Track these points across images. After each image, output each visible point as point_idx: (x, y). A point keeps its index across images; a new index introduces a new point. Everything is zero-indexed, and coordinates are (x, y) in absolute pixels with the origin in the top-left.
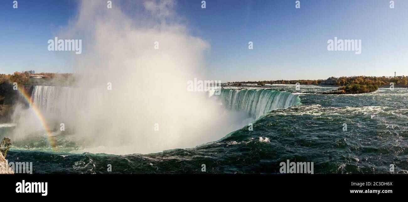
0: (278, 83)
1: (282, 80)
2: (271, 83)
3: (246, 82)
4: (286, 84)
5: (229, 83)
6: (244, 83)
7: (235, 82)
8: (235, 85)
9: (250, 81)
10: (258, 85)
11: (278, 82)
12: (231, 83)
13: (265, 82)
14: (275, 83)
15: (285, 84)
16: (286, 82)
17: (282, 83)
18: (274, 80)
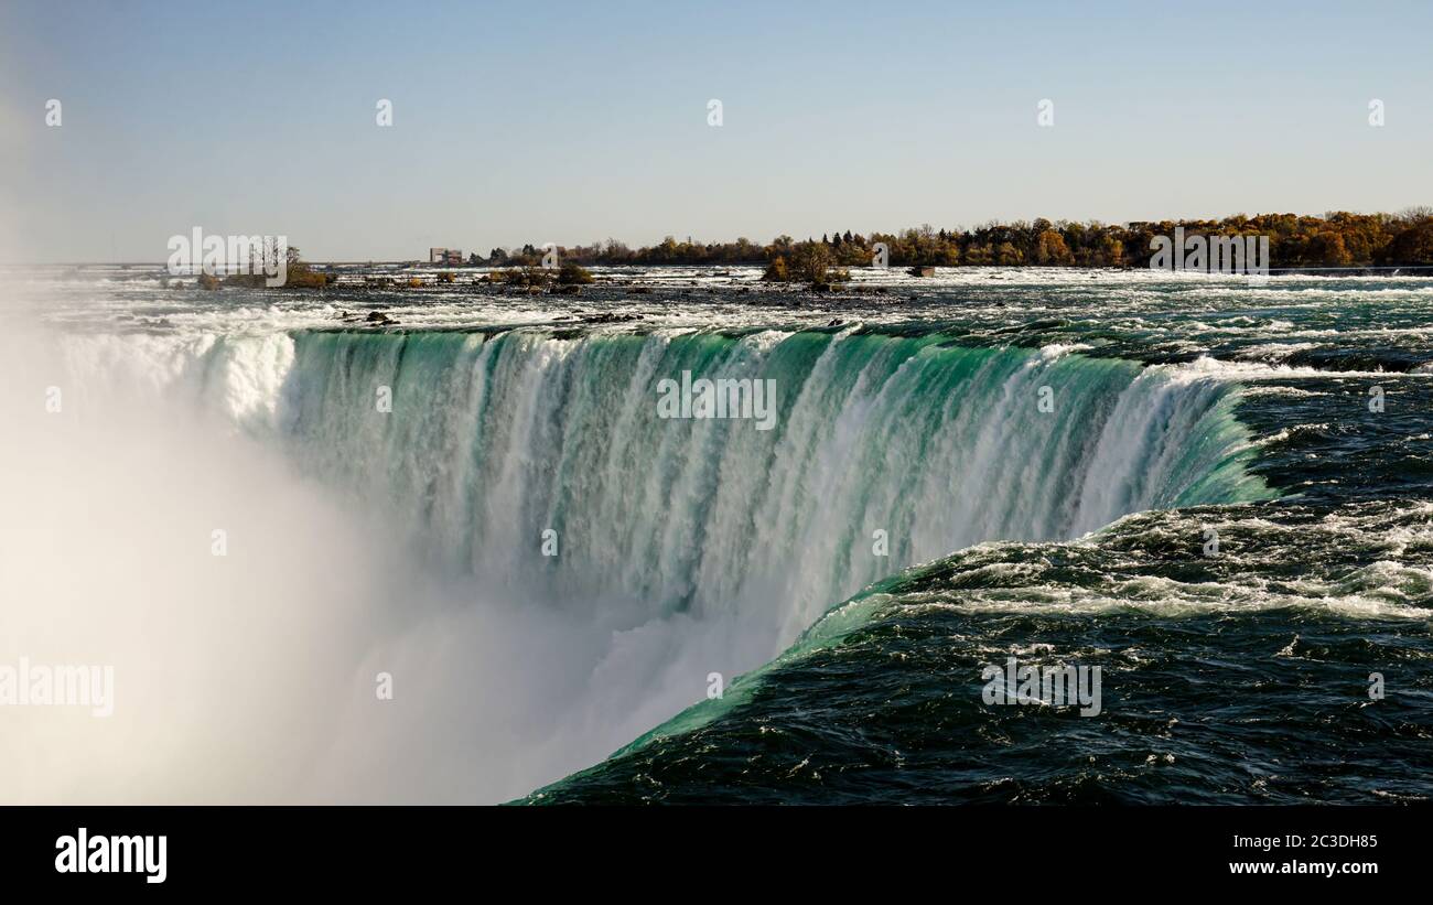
0: (996, 260)
1: (1042, 225)
2: (915, 253)
3: (634, 246)
4: (1081, 263)
5: (451, 259)
6: (615, 257)
7: (512, 247)
8: (516, 279)
9: (679, 240)
10: (771, 276)
11: (993, 245)
12: (476, 261)
13: (849, 250)
14: (963, 262)
15: (1066, 263)
16: (1085, 246)
17: (1033, 260)
18: (950, 229)
